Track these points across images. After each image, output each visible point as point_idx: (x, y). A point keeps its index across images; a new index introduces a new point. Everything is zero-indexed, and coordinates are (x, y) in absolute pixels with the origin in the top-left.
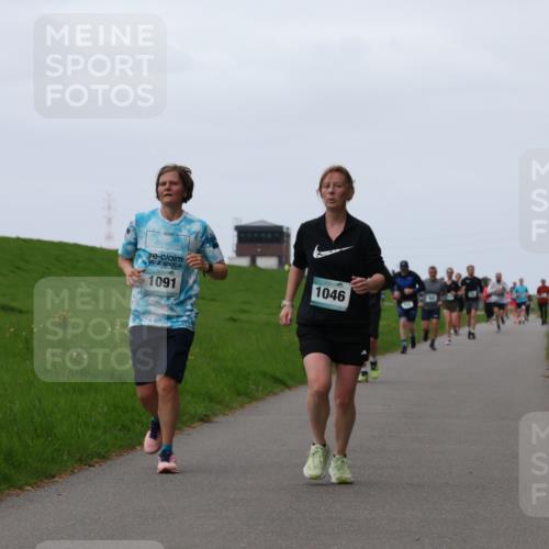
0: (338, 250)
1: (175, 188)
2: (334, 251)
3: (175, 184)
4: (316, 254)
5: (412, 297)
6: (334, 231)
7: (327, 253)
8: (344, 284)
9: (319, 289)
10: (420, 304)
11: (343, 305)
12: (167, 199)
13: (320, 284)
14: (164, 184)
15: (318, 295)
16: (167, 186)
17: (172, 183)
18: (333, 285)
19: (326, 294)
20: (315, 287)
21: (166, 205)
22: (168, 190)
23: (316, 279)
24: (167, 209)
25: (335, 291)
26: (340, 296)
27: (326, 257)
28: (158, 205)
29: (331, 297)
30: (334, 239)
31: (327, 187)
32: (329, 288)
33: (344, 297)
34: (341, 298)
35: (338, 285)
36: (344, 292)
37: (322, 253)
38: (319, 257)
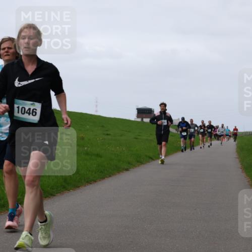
0: (33, 81)
1: (11, 51)
2: (30, 82)
3: (11, 48)
4: (17, 84)
5: (186, 131)
6: (30, 69)
7: (26, 83)
8: (36, 103)
9: (18, 107)
10: (189, 134)
11: (35, 119)
12: (7, 58)
15: (18, 112)
17: (8, 48)
18: (28, 105)
19: (24, 111)
20: (16, 106)
22: (7, 52)
23: (16, 101)
25: (29, 109)
29: (27, 113)
30: (30, 73)
31: (23, 39)
32: (25, 107)
33: (36, 113)
34: (34, 114)
35: (32, 104)
36: (36, 110)
37: (21, 83)
38: (20, 86)
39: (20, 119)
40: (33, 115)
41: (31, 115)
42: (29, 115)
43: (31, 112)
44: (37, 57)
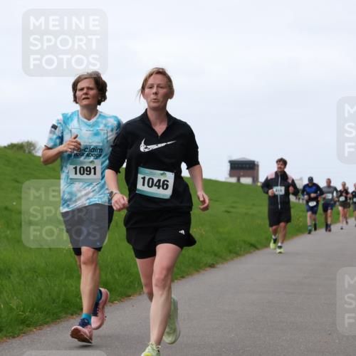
0: (163, 144)
1: (92, 92)
2: (160, 145)
3: (91, 89)
4: (143, 148)
7: (154, 147)
8: (168, 173)
9: (144, 178)
11: (167, 193)
12: (85, 102)
13: (144, 174)
14: (82, 89)
15: (144, 185)
16: (85, 91)
17: (89, 88)
18: (157, 175)
19: (151, 183)
20: (140, 176)
21: (84, 107)
22: (86, 94)
23: (141, 169)
24: (85, 111)
25: (159, 181)
26: (164, 185)
27: (152, 150)
28: (77, 107)
29: (155, 185)
30: (159, 134)
31: (151, 88)
32: (154, 178)
33: (167, 185)
34: (165, 187)
35: (162, 174)
36: (168, 181)
37: (148, 147)
38: (147, 150)
39: (145, 194)
40: (163, 188)
41: (161, 188)
42: (159, 188)
43: (161, 184)
44: (167, 113)
